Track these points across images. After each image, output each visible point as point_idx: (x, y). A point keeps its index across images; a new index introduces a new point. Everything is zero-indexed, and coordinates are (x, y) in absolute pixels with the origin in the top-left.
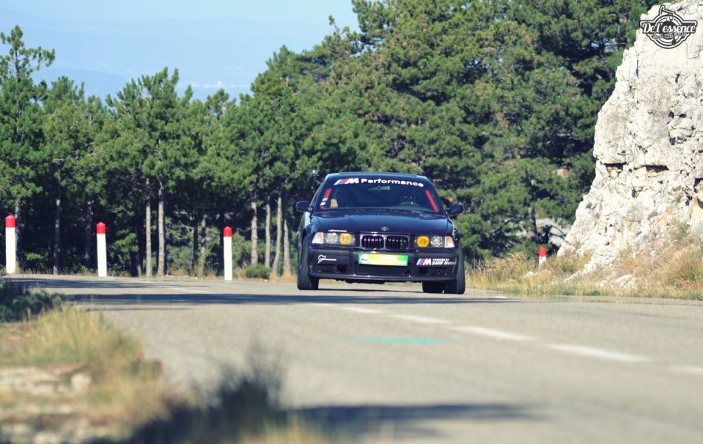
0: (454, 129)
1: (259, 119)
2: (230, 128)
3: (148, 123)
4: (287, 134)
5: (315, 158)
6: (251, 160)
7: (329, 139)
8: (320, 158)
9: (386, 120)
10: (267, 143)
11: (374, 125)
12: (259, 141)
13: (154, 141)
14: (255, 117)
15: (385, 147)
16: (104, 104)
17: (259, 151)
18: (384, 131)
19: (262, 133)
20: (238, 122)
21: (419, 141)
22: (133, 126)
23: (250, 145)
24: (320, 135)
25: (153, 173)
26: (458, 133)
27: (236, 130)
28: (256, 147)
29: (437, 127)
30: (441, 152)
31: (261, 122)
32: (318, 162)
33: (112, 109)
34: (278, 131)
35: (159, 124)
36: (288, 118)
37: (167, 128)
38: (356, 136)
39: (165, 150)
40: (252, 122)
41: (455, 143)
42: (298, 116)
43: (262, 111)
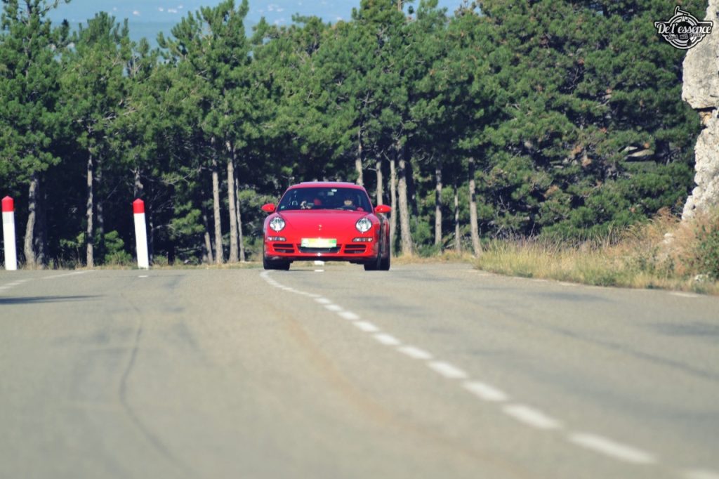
0: (646, 50)
1: (360, 55)
2: (323, 68)
3: (209, 68)
4: (397, 74)
5: (435, 102)
6: (351, 108)
7: (455, 77)
8: (442, 103)
9: (558, 44)
10: (370, 86)
11: (542, 51)
12: (360, 84)
13: (218, 91)
14: (356, 53)
15: (558, 79)
16: (154, 45)
17: (361, 95)
18: (555, 58)
19: (364, 73)
20: (334, 61)
21: (601, 69)
22: (190, 72)
23: (349, 90)
24: (442, 72)
25: (217, 131)
26: (652, 57)
27: (331, 70)
28: (356, 91)
29: (624, 49)
30: (630, 82)
31: (362, 59)
32: (439, 107)
33: (164, 51)
34: (386, 68)
35: (223, 68)
36: (399, 53)
37: (233, 74)
38: (498, 69)
39: (230, 102)
40: (351, 60)
41: (647, 70)
42: (411, 49)
43: (364, 44)
